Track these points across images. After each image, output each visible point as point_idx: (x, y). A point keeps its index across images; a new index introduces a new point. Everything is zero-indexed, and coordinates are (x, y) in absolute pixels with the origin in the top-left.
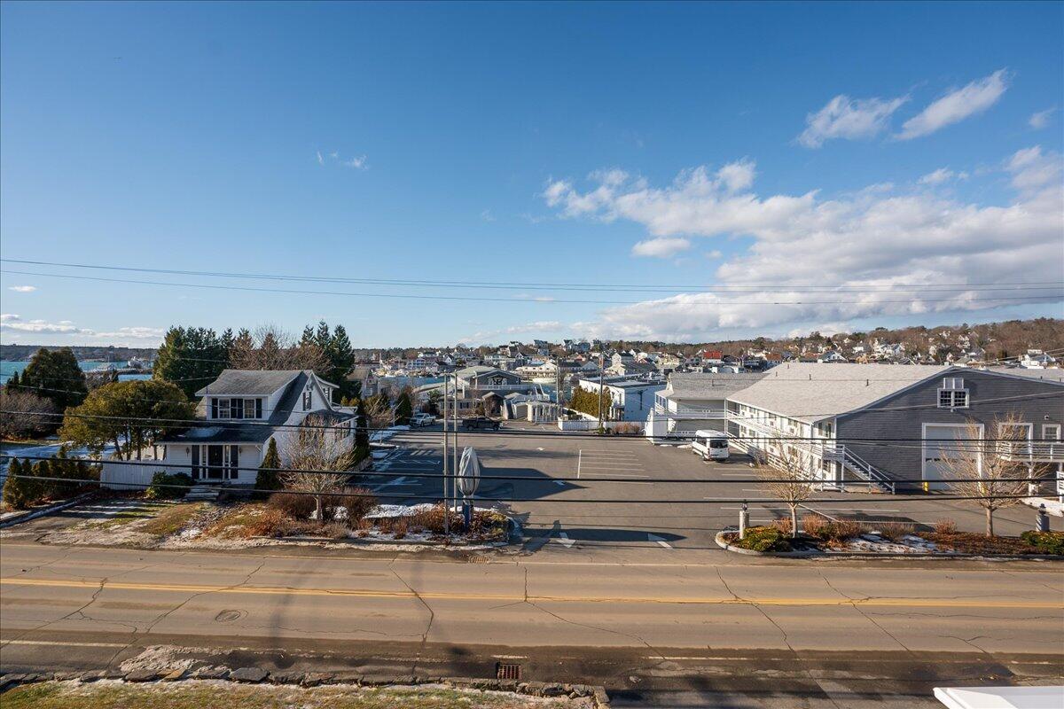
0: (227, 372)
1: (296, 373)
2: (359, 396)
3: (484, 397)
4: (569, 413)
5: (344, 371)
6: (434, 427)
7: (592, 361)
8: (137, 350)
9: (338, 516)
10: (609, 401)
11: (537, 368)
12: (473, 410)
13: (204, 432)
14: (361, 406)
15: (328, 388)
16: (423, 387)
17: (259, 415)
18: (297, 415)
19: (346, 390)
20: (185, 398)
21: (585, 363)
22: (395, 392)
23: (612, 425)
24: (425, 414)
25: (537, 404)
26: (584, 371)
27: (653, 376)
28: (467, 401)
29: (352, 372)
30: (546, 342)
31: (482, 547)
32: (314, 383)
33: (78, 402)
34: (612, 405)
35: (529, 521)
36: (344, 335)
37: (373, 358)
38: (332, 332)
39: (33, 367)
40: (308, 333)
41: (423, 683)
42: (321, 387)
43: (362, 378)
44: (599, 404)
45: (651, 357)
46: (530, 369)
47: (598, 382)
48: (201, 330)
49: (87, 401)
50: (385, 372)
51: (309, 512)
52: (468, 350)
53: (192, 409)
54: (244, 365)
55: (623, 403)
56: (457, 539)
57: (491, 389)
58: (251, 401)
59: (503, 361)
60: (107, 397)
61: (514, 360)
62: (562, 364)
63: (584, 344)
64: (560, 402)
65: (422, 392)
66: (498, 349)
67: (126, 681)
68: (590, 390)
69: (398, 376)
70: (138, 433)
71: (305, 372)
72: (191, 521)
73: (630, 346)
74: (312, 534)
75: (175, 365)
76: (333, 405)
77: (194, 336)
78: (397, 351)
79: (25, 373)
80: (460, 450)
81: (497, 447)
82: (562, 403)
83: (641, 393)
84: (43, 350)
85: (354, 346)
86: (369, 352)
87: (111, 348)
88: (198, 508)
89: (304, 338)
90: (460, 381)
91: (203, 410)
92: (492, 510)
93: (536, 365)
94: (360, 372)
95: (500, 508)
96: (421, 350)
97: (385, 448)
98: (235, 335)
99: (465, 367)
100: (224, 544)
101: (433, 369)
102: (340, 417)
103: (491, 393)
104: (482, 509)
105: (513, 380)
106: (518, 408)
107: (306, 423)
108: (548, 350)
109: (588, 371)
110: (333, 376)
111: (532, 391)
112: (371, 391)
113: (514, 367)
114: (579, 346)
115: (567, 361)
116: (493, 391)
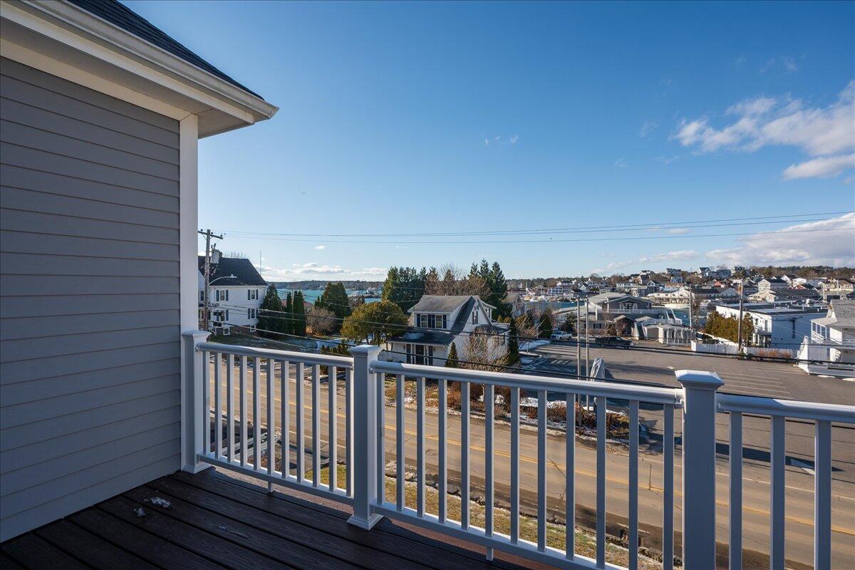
0: (425, 297)
1: (467, 298)
2: (510, 316)
3: (615, 320)
4: (704, 337)
5: (500, 296)
6: (571, 343)
7: (732, 287)
8: (371, 283)
9: (498, 401)
10: (751, 329)
11: (669, 295)
12: (606, 331)
13: (413, 336)
14: (513, 322)
15: (489, 309)
16: (561, 310)
17: (445, 327)
18: (469, 327)
19: (502, 311)
20: (402, 313)
21: (724, 289)
22: (538, 313)
23: (753, 351)
24: (563, 332)
25: (668, 327)
26: (723, 297)
27: (810, 303)
28: (599, 322)
29: (505, 297)
30: (680, 270)
31: (611, 441)
32: (479, 305)
33: (349, 313)
34: (756, 331)
35: (656, 427)
36: (499, 269)
37: (521, 286)
38: (490, 268)
39: (326, 293)
40: (474, 268)
41: (560, 523)
42: (484, 308)
43: (513, 301)
44: (742, 330)
45: (811, 282)
46: (662, 295)
47: (737, 308)
48: (407, 269)
49: (354, 314)
50: (530, 297)
51: (479, 396)
52: (601, 279)
53: (406, 322)
54: (434, 292)
55: (770, 329)
56: (588, 432)
57: (622, 313)
58: (440, 317)
59: (635, 289)
60: (363, 312)
61: (646, 287)
62: (694, 290)
63: (726, 272)
64: (694, 326)
65: (560, 314)
66: (630, 278)
68: (728, 316)
69: (541, 302)
70: (378, 333)
71: (473, 297)
73: (783, 272)
74: (481, 411)
75: (393, 292)
76: (492, 321)
77: (404, 273)
78: (540, 281)
79: (322, 296)
80: (591, 363)
81: (627, 362)
82: (696, 327)
83: (793, 321)
84: (330, 283)
85: (506, 278)
86: (518, 282)
87: (358, 282)
88: (411, 384)
89: (472, 273)
90: (593, 305)
91: (412, 322)
92: (621, 413)
93: (669, 292)
94: (511, 297)
95: (627, 412)
96: (559, 279)
97: (530, 356)
98: (428, 272)
99: (598, 294)
100: (432, 410)
101: (570, 295)
102: (498, 329)
103: (622, 317)
104: (611, 412)
105: (644, 305)
106: (648, 330)
107: (475, 333)
108: (682, 278)
109: (727, 297)
110: (491, 300)
111: (663, 315)
112: (520, 312)
113: (646, 293)
114: (718, 273)
115: (704, 288)
116: (624, 314)
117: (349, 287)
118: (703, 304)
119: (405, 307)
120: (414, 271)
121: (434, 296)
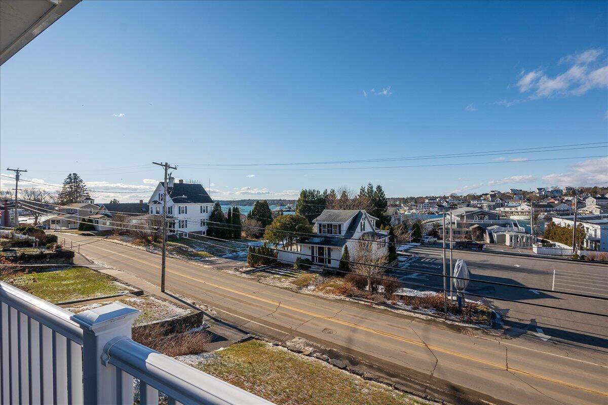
0: (325, 211)
1: (356, 212)
2: (390, 225)
3: (471, 228)
4: (543, 241)
5: (382, 210)
6: (435, 245)
7: (564, 203)
8: (289, 201)
9: (380, 291)
10: (584, 235)
11: (513, 209)
12: (463, 236)
13: (317, 240)
14: (391, 230)
15: (374, 219)
16: (428, 220)
17: (340, 233)
18: (358, 234)
19: (383, 221)
20: (308, 223)
22: (411, 223)
24: (430, 237)
25: (514, 234)
26: (556, 210)
28: (458, 229)
29: (386, 211)
30: (521, 190)
31: (471, 325)
32: (366, 217)
33: (270, 222)
34: (587, 237)
35: (509, 315)
36: (381, 190)
37: (398, 203)
38: (375, 189)
39: (255, 208)
40: (363, 190)
41: (432, 400)
42: (370, 219)
43: (391, 214)
44: (573, 236)
46: (507, 209)
47: (572, 219)
48: (314, 190)
49: (273, 223)
50: (405, 211)
51: (365, 286)
52: (459, 197)
53: (311, 229)
54: (333, 208)
55: (599, 236)
56: (453, 317)
57: (476, 223)
58: (336, 226)
59: (485, 204)
60: (280, 222)
61: (494, 203)
62: (535, 205)
63: (559, 191)
64: (534, 233)
65: (428, 223)
66: (481, 196)
67: (288, 350)
68: (564, 225)
69: (413, 214)
70: (291, 238)
71: (362, 211)
72: (311, 282)
73: (605, 191)
74: (366, 298)
75: (304, 207)
76: (376, 229)
77: (311, 194)
78: (412, 199)
79: (253, 211)
80: (454, 261)
81: (481, 261)
82: (536, 234)
85: (387, 196)
86: (395, 200)
87: (280, 200)
88: (314, 276)
89: (361, 193)
90: (453, 217)
91: (315, 229)
92: (479, 303)
93: (513, 207)
94: (390, 211)
95: (484, 302)
96: (427, 198)
97: (405, 255)
98: (329, 192)
99: (457, 208)
100: (325, 296)
101: (436, 209)
102: (380, 236)
103: (476, 226)
104: (471, 301)
105: (493, 216)
106: (497, 235)
107: (362, 238)
108: (522, 196)
109: (560, 211)
110: (375, 213)
111: (509, 224)
112: (397, 222)
113: (494, 208)
114: (552, 192)
115: (541, 203)
116: (477, 224)
118: (542, 216)
119: (311, 219)
120: (318, 192)
121: (333, 211)
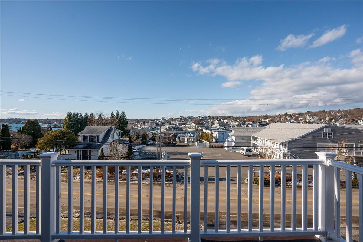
0: (87, 127)
1: (109, 127)
2: (129, 135)
3: (171, 135)
4: (199, 140)
5: (124, 127)
6: (154, 145)
7: (208, 123)
8: (56, 120)
9: (123, 173)
10: (213, 137)
11: (189, 125)
12: (167, 140)
13: (81, 146)
14: (130, 138)
15: (119, 132)
16: (150, 132)
17: (98, 141)
18: (110, 140)
19: (125, 133)
20: (74, 135)
21: (205, 123)
22: (141, 133)
23: (214, 144)
24: (151, 141)
25: (188, 137)
26: (205, 126)
27: (228, 128)
28: (165, 136)
29: (127, 127)
30: (192, 117)
31: (169, 182)
32: (115, 130)
33: (42, 136)
35: (184, 175)
36: (124, 115)
37: (134, 122)
38: (120, 114)
39: (26, 125)
40: (113, 114)
42: (117, 132)
43: (130, 129)
44: (209, 137)
45: (228, 121)
46: (187, 126)
47: (209, 130)
48: (78, 113)
49: (45, 136)
50: (138, 127)
51: (114, 171)
52: (166, 119)
53: (77, 139)
54: (93, 125)
55: (218, 137)
56: (160, 180)
58: (95, 137)
59: (178, 123)
60: (51, 135)
61: (181, 123)
62: (197, 124)
63: (205, 117)
65: (150, 134)
66: (176, 119)
67: (62, 218)
68: (206, 133)
69: (142, 128)
70: (60, 146)
71: (112, 127)
72: (77, 174)
73: (221, 118)
75: (69, 125)
76: (121, 138)
77: (76, 115)
78: (142, 120)
79: (23, 127)
80: (162, 153)
81: (175, 152)
82: (197, 137)
83: (224, 134)
84: (29, 120)
85: (128, 118)
86: (133, 120)
87: (48, 119)
88: (79, 170)
89: (111, 116)
90: (163, 130)
91: (80, 139)
92: (172, 171)
93: (189, 124)
94: (130, 127)
96: (150, 119)
97: (138, 152)
98: (89, 115)
99: (165, 125)
100: (88, 181)
101: (154, 126)
102: (123, 141)
103: (173, 134)
104: (169, 171)
105: (181, 129)
106: (182, 139)
107: (113, 143)
108: (193, 119)
109: (206, 126)
110: (121, 128)
111: (187, 133)
112: (133, 133)
113: (181, 125)
114: (204, 118)
115: (199, 123)
116: (174, 133)
117: (42, 122)
119: (76, 132)
120: (81, 114)
121: (93, 127)
